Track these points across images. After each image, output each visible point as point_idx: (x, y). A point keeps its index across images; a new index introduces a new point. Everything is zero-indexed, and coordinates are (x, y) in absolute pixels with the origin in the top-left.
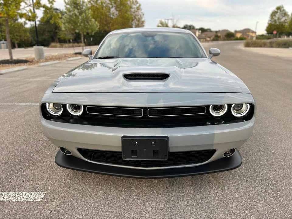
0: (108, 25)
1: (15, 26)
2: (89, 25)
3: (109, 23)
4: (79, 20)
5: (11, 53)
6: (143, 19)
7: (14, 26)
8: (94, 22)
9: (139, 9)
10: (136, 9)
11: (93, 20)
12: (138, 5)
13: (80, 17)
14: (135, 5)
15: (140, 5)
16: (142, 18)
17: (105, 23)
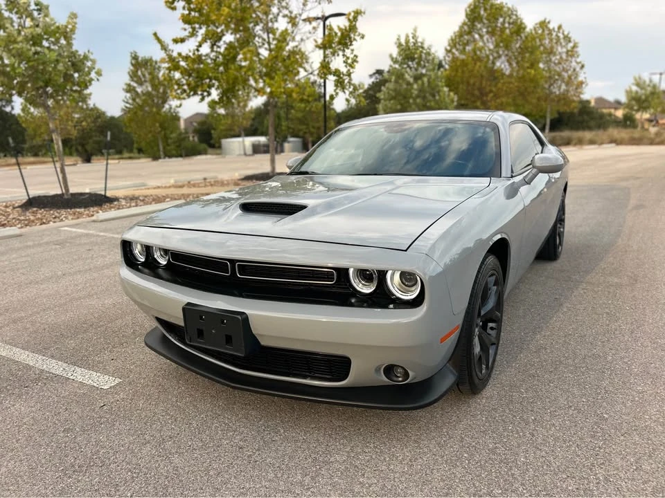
0: (485, 98)
1: (313, 109)
2: (435, 99)
3: (487, 95)
4: (413, 91)
5: (273, 161)
6: (581, 78)
7: (310, 109)
8: (447, 93)
9: (572, 56)
10: (564, 56)
11: (446, 89)
12: (571, 45)
13: (415, 86)
14: (562, 47)
15: (575, 46)
16: (577, 76)
17: (477, 92)
